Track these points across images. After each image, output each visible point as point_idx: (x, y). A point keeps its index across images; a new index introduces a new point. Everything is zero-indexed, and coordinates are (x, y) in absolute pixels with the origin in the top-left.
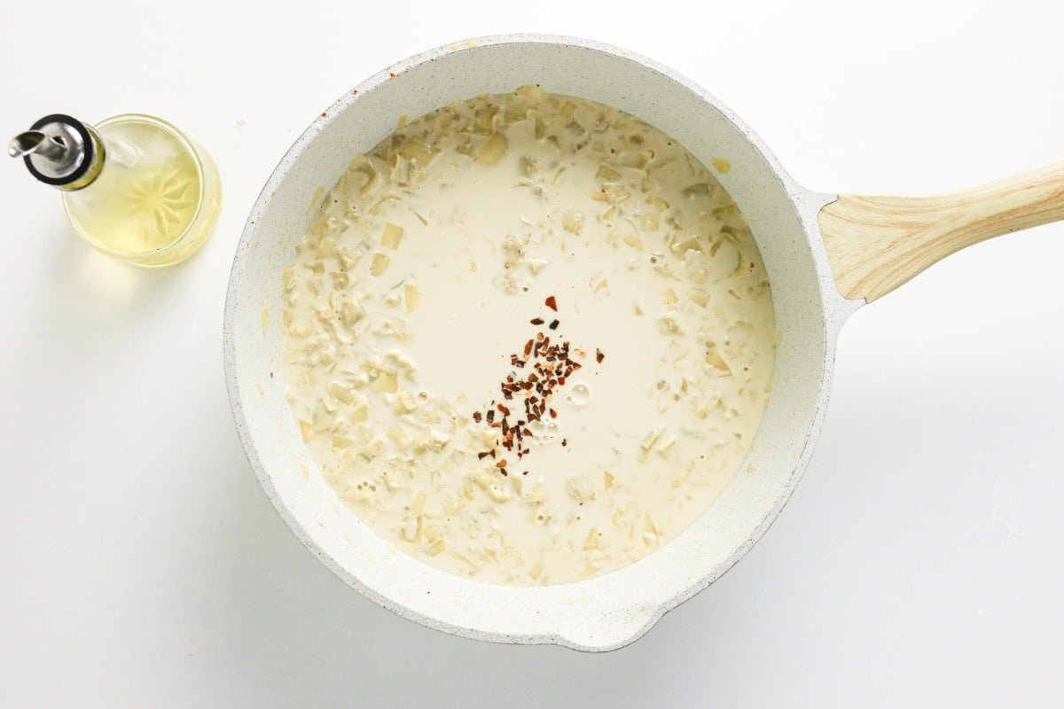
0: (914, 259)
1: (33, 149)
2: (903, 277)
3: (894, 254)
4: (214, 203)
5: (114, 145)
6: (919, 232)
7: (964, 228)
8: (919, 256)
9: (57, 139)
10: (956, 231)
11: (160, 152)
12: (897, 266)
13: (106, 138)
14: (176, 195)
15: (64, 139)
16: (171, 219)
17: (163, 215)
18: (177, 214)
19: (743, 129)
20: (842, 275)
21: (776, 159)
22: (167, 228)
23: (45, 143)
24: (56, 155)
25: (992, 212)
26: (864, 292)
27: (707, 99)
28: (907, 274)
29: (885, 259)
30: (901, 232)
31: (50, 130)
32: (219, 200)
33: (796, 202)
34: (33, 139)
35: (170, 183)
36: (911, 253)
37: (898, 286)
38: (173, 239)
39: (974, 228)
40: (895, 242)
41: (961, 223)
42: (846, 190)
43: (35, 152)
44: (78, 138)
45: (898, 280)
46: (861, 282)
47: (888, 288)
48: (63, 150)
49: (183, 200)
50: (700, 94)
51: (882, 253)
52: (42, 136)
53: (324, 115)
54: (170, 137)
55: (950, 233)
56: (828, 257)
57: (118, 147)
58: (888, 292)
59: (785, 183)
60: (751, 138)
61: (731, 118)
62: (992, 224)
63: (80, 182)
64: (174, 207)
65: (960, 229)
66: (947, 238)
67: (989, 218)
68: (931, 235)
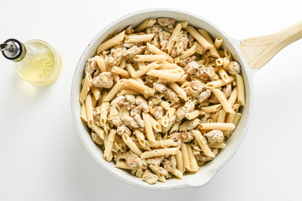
0: (270, 54)
1: (4, 49)
2: (268, 60)
3: (264, 53)
4: (60, 64)
5: (29, 48)
6: (270, 46)
7: (283, 42)
8: (271, 53)
9: (12, 46)
10: (281, 43)
11: (43, 51)
12: (266, 57)
13: (26, 46)
14: (48, 63)
15: (13, 46)
16: (48, 70)
17: (45, 70)
18: (49, 68)
19: (213, 25)
20: (250, 63)
21: (224, 32)
22: (46, 73)
23: (8, 47)
24: (11, 50)
25: (290, 36)
26: (257, 66)
27: (201, 19)
28: (269, 58)
29: (262, 55)
30: (264, 47)
31: (10, 43)
32: (61, 63)
33: (232, 44)
34: (4, 46)
35: (45, 60)
36: (269, 52)
37: (267, 63)
38: (49, 75)
39: (286, 41)
40: (264, 50)
41: (283, 40)
42: (246, 38)
43: (5, 50)
44: (18, 46)
45: (267, 61)
46: (256, 63)
47: (264, 64)
48: (13, 49)
49: (50, 64)
50: (198, 18)
51: (260, 54)
52: (7, 45)
53: (89, 45)
54: (46, 47)
55: (279, 44)
56: (245, 58)
57: (30, 49)
58: (264, 65)
59: (228, 39)
60: (215, 28)
61: (208, 23)
62: (291, 39)
63: (19, 59)
64: (48, 67)
65: (282, 42)
66: (278, 46)
67: (290, 37)
68: (274, 46)
